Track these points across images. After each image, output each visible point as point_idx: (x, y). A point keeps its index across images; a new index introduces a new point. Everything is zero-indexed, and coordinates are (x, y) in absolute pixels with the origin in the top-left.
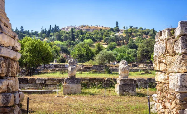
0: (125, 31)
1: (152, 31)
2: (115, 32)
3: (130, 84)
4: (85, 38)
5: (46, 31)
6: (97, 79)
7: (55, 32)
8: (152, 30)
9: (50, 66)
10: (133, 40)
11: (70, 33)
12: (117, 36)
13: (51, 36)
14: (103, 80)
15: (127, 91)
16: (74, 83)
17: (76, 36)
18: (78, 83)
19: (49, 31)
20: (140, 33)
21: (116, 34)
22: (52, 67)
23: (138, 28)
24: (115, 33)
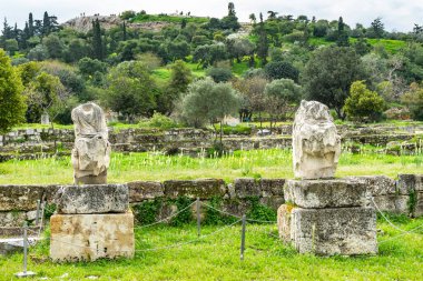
0: (255, 25)
1: (337, 25)
2: (226, 31)
3: (351, 206)
4: (138, 48)
5: (16, 31)
6: (198, 183)
7: (44, 33)
8: (335, 22)
9: (26, 136)
10: (280, 53)
11: (90, 35)
12: (233, 41)
13: (34, 45)
14: (223, 188)
15: (335, 235)
16: (101, 209)
17: (108, 46)
18: (120, 209)
19: (26, 29)
20: (299, 32)
21: (230, 37)
22: (32, 138)
23: (295, 18)
24: (228, 34)
